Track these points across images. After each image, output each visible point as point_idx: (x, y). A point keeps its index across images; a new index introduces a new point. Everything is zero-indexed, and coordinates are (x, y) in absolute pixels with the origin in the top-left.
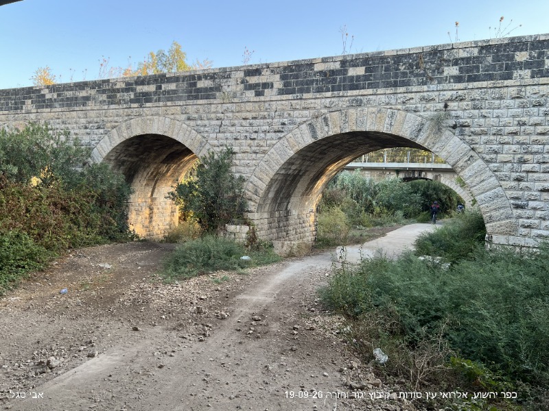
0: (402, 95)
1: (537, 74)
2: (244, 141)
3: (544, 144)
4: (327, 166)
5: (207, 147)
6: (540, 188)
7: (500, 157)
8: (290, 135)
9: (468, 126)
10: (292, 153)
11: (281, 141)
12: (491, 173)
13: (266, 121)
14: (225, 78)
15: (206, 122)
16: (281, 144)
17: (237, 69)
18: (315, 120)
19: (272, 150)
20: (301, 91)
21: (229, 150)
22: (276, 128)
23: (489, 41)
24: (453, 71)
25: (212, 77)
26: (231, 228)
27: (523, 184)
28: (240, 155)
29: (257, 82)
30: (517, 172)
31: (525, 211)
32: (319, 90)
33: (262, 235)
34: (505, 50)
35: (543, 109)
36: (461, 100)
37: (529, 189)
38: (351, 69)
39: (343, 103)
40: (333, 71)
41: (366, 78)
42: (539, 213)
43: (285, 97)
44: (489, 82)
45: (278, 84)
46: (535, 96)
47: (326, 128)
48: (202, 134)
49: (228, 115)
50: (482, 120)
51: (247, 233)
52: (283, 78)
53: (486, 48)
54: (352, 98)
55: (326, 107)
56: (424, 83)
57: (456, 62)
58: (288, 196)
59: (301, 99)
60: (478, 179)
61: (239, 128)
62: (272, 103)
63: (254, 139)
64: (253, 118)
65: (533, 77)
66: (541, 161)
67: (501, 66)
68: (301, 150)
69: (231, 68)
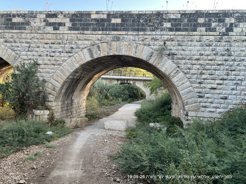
0: (142, 36)
1: (208, 30)
2: (46, 57)
3: (212, 65)
4: (94, 75)
5: (20, 60)
6: (210, 87)
7: (192, 71)
8: (77, 55)
9: (176, 55)
10: (77, 66)
11: (71, 58)
12: (187, 79)
13: (60, 45)
14: (32, 17)
15: (19, 44)
16: (70, 60)
17: (41, 13)
18: (92, 47)
19: (65, 63)
20: (83, 29)
21: (35, 62)
22: (67, 50)
23: (185, 11)
24: (168, 25)
25: (24, 16)
26: (37, 112)
27: (202, 85)
28: (42, 66)
29: (54, 22)
30: (199, 79)
31: (203, 99)
32: (94, 30)
33: (57, 116)
34: (193, 16)
35: (211, 48)
36: (172, 41)
37: (205, 88)
38: (113, 19)
39: (109, 38)
40: (102, 19)
41: (122, 25)
42: (210, 100)
43: (72, 32)
44: (186, 32)
45: (68, 24)
46: (207, 41)
47: (99, 52)
48: (16, 52)
49: (35, 40)
50: (183, 52)
51: (48, 115)
52: (71, 20)
53: (184, 14)
54: (114, 36)
55: (98, 40)
56: (153, 30)
57: (170, 20)
58: (73, 92)
59: (83, 34)
60: (181, 83)
61: (42, 49)
62: (64, 35)
63: (53, 56)
64: (52, 44)
65: (206, 31)
66: (211, 74)
67: (191, 24)
68: (84, 64)
69: (37, 11)
